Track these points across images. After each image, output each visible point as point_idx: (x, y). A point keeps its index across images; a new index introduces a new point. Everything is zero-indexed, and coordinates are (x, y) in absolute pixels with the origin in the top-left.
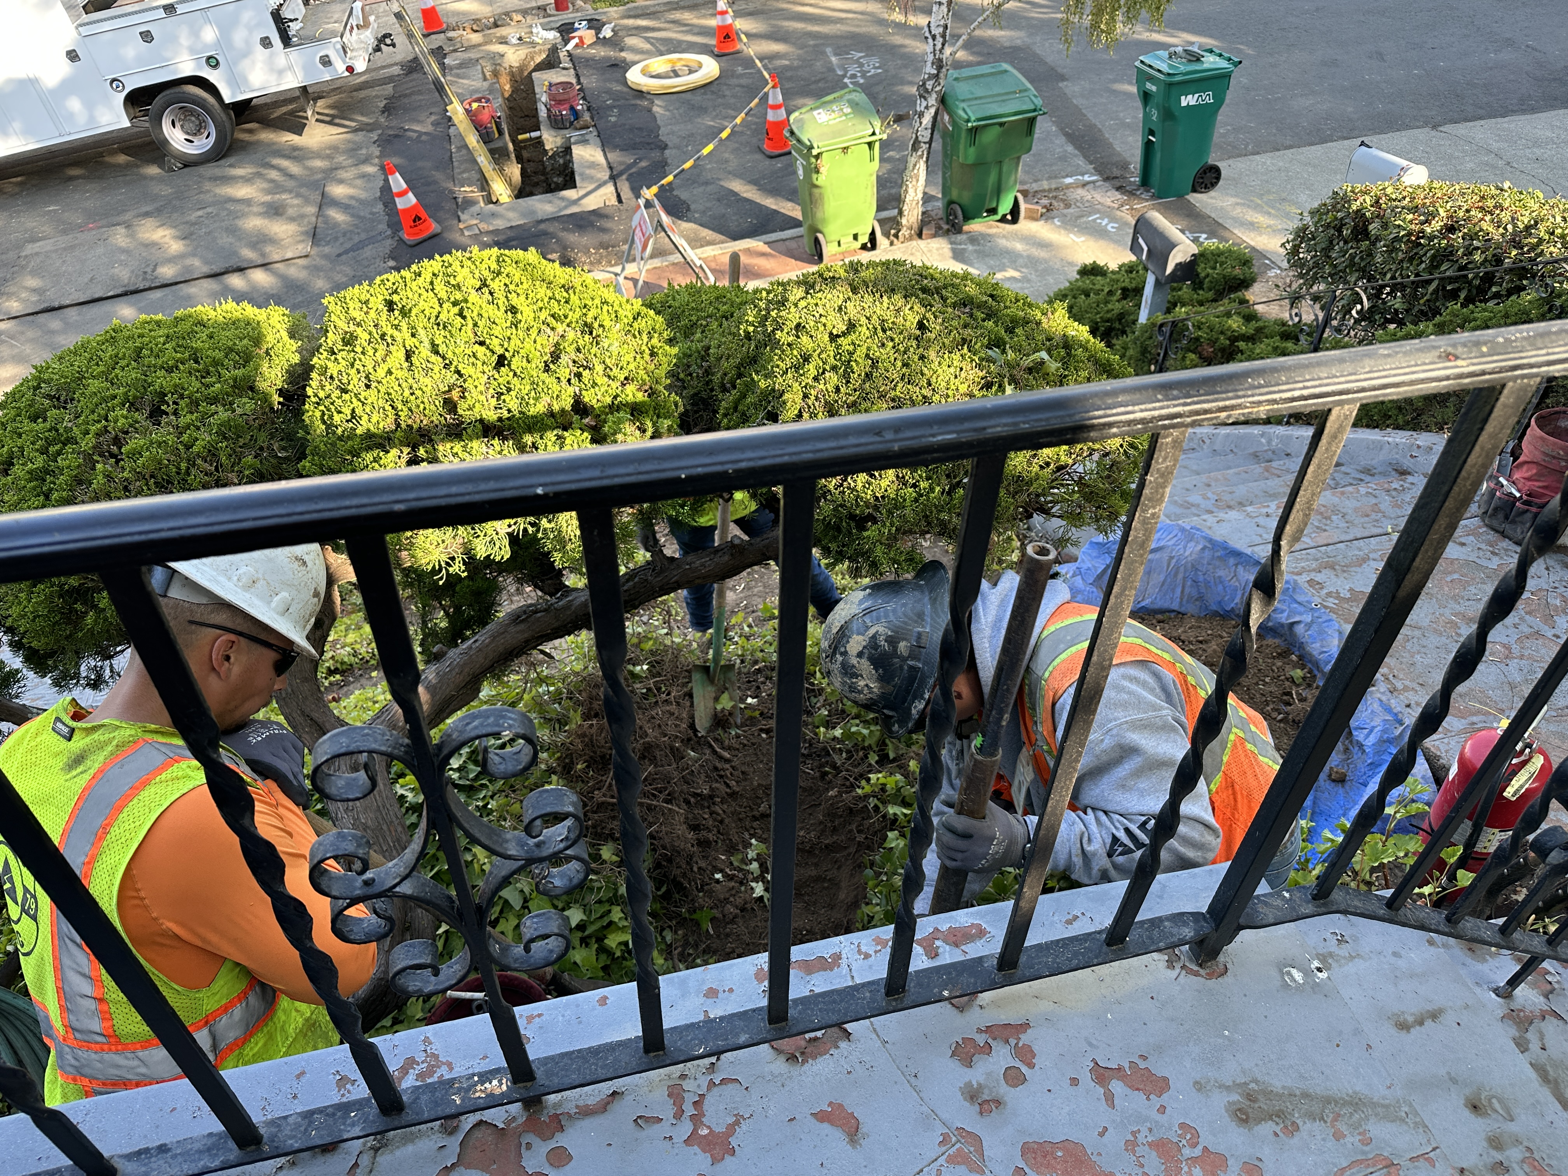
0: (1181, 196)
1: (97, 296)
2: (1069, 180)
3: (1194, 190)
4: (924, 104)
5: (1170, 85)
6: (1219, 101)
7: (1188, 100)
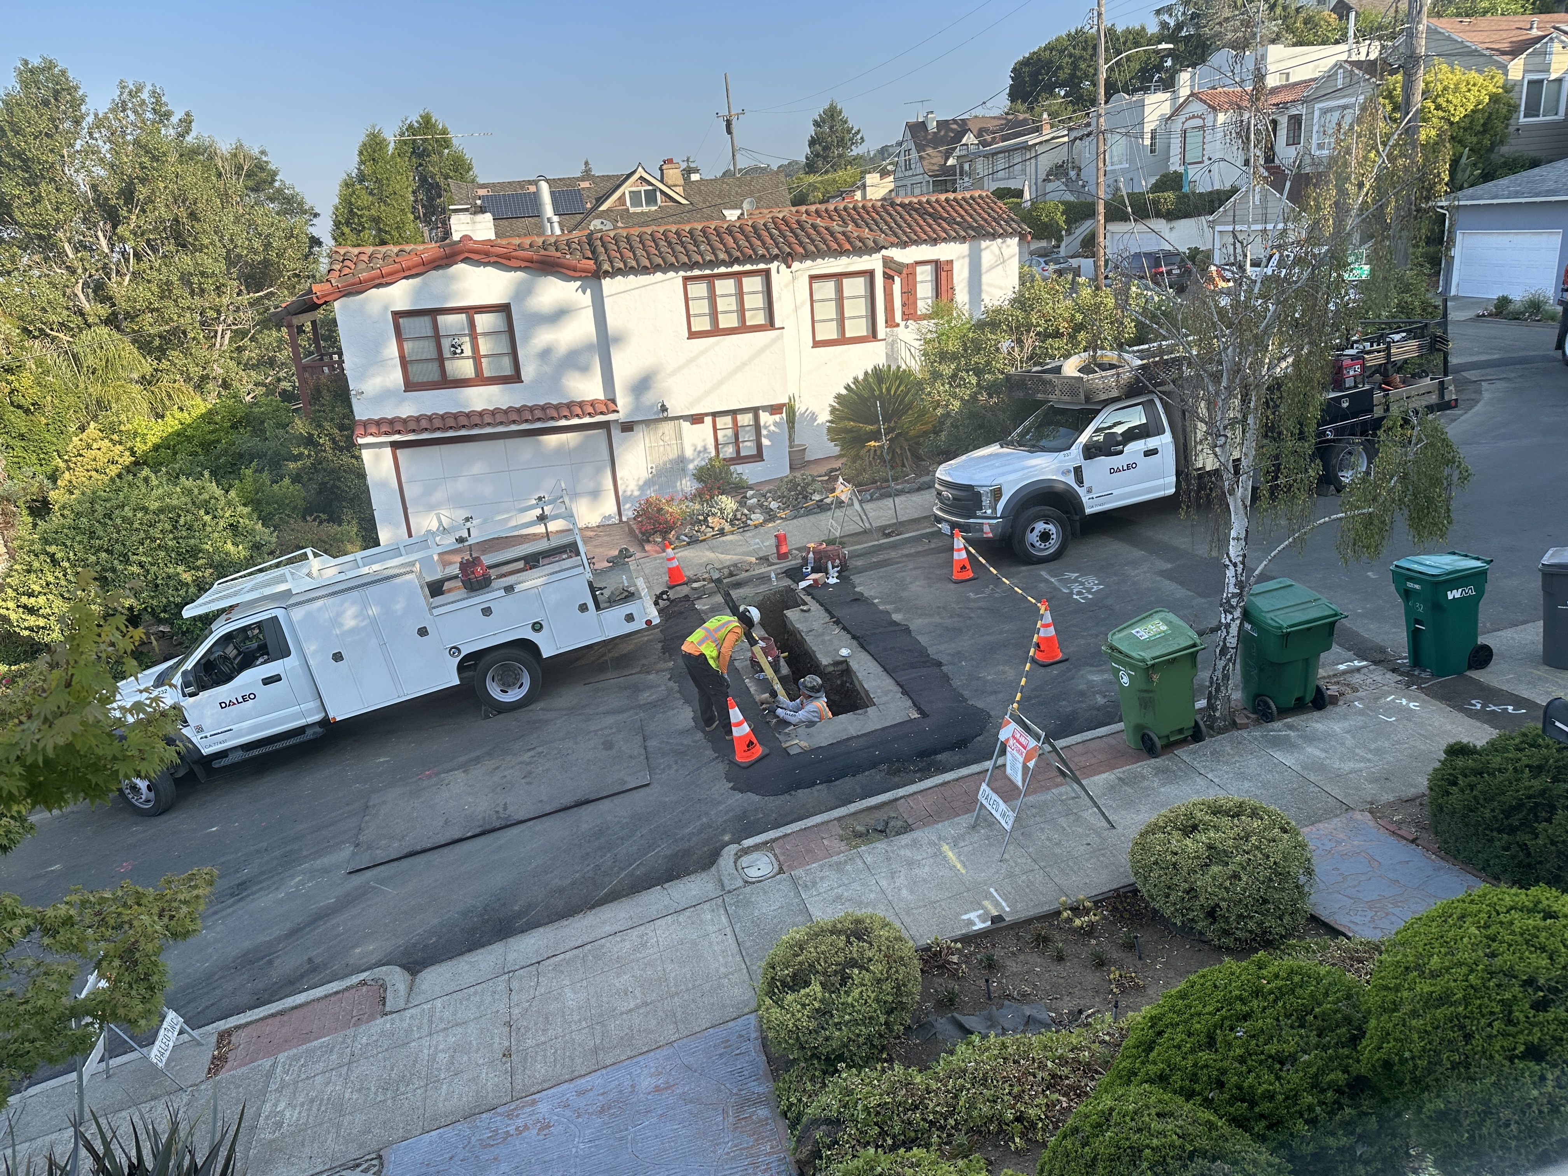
0: (1460, 673)
1: (456, 837)
2: (1342, 667)
3: (1470, 667)
4: (1230, 617)
5: (1437, 583)
6: (1480, 593)
7: (1454, 594)
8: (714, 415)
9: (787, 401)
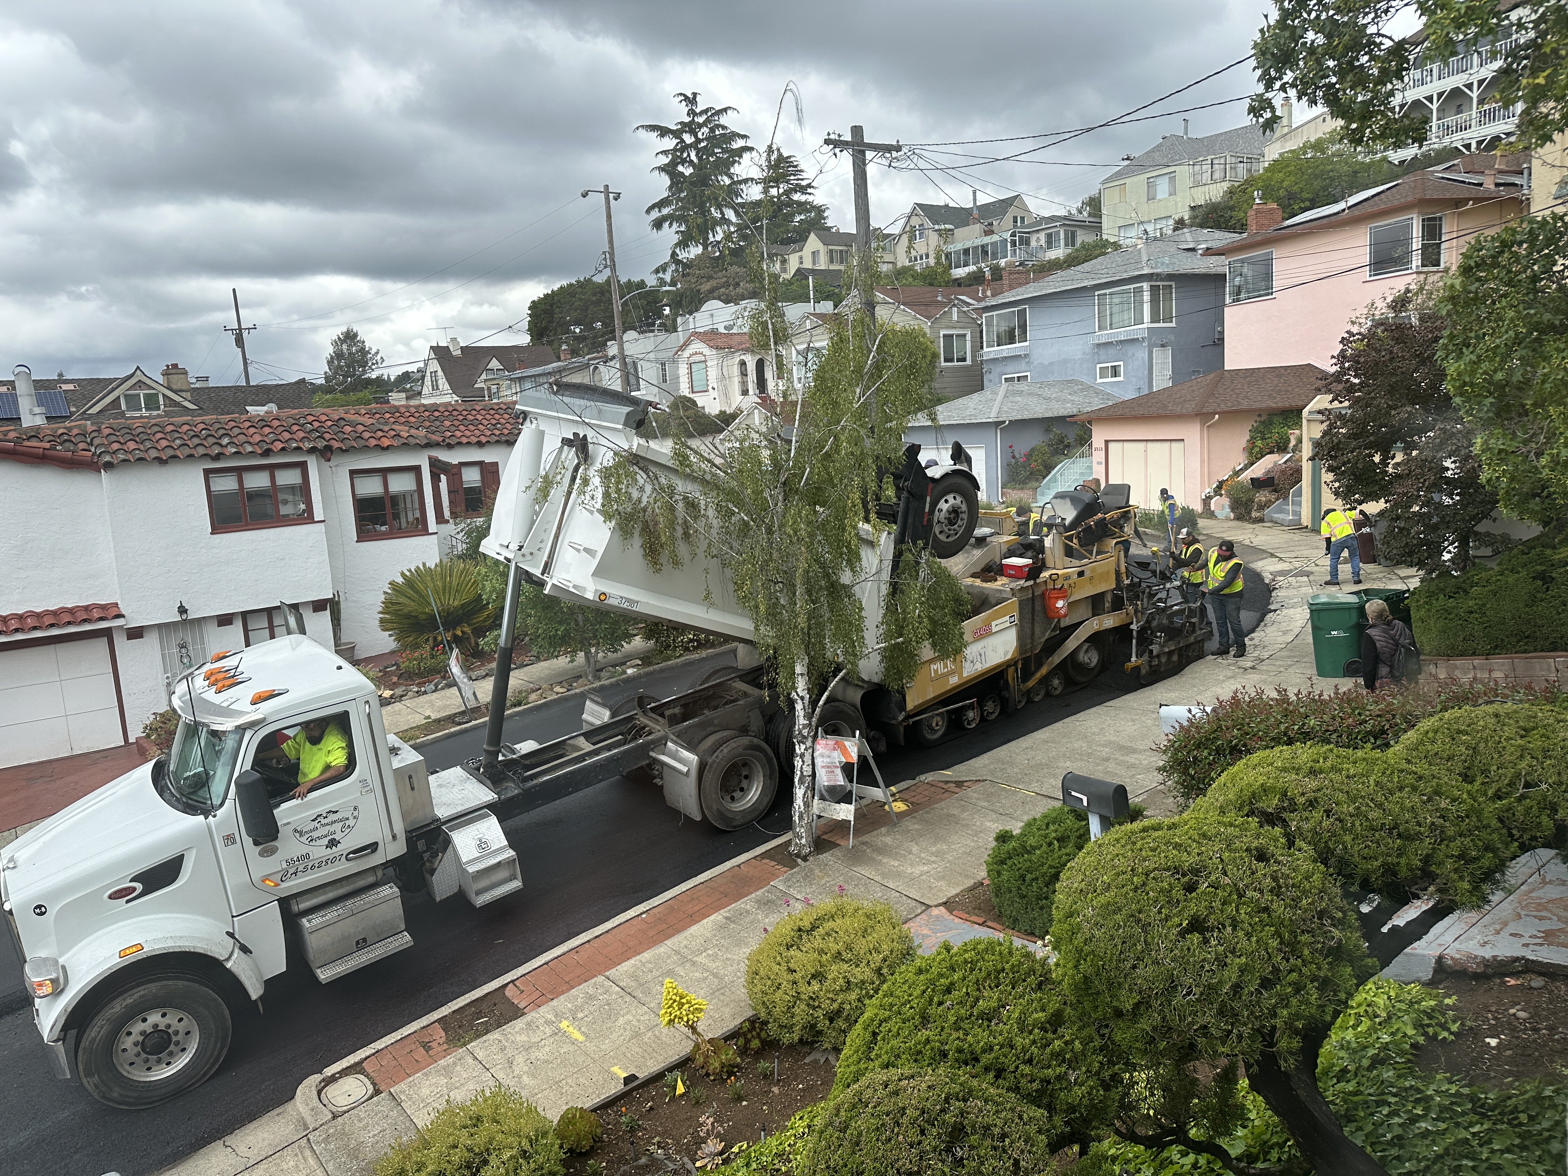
4: (803, 747)
8: (245, 615)
9: (331, 596)
